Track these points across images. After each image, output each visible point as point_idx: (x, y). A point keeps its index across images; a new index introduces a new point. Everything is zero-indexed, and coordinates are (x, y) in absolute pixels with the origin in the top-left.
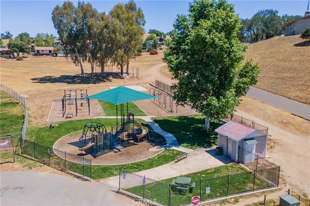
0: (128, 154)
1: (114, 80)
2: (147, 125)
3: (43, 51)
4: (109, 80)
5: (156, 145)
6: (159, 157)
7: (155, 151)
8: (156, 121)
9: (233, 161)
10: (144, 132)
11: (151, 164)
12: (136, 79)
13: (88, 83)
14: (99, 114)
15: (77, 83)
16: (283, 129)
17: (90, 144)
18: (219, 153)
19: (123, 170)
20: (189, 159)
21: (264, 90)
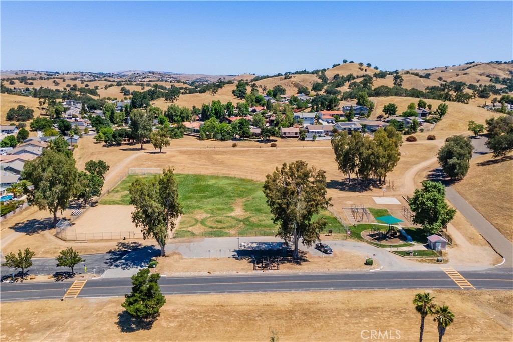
0: (391, 242)
1: (374, 189)
2: (399, 231)
3: (289, 133)
4: (370, 189)
5: (402, 240)
6: (403, 244)
7: (402, 242)
8: (403, 229)
9: (431, 249)
10: (398, 234)
11: (400, 246)
12: (392, 190)
13: (355, 191)
14: (373, 222)
15: (346, 191)
16: (468, 241)
17: (377, 237)
18: (428, 247)
19: (390, 246)
20: (415, 246)
21: (483, 215)
